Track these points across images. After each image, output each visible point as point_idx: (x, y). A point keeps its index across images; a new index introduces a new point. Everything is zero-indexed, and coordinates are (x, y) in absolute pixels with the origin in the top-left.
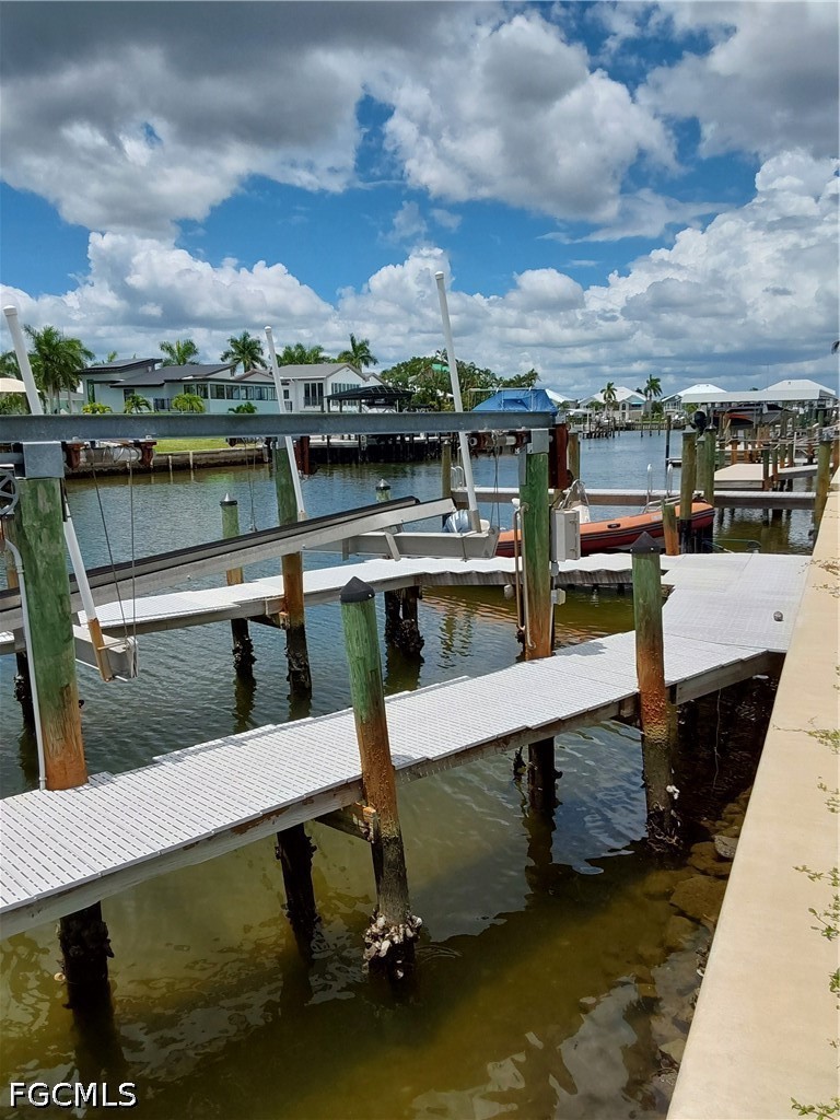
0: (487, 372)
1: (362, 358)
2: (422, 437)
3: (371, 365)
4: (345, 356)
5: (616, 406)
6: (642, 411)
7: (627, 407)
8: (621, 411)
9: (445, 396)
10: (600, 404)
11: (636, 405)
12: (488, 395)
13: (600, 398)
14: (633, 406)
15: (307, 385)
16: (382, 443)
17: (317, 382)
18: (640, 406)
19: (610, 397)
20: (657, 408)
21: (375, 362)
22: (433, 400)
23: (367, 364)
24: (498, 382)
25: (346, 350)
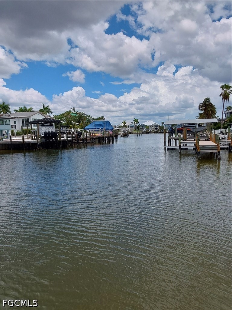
0: (89, 116)
1: (47, 111)
2: (65, 138)
3: (50, 113)
4: (41, 110)
5: (126, 127)
6: (134, 128)
7: (129, 127)
8: (128, 128)
9: (75, 123)
10: (122, 126)
11: (132, 127)
12: (90, 123)
13: (122, 125)
14: (131, 127)
15: (23, 119)
16: (48, 141)
17: (27, 118)
18: (133, 127)
19: (124, 124)
20: (138, 127)
21: (52, 112)
22: (71, 124)
23: (49, 113)
24: (93, 119)
25: (41, 109)
